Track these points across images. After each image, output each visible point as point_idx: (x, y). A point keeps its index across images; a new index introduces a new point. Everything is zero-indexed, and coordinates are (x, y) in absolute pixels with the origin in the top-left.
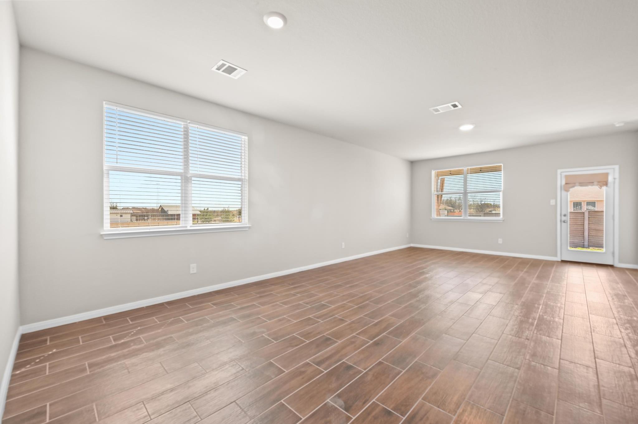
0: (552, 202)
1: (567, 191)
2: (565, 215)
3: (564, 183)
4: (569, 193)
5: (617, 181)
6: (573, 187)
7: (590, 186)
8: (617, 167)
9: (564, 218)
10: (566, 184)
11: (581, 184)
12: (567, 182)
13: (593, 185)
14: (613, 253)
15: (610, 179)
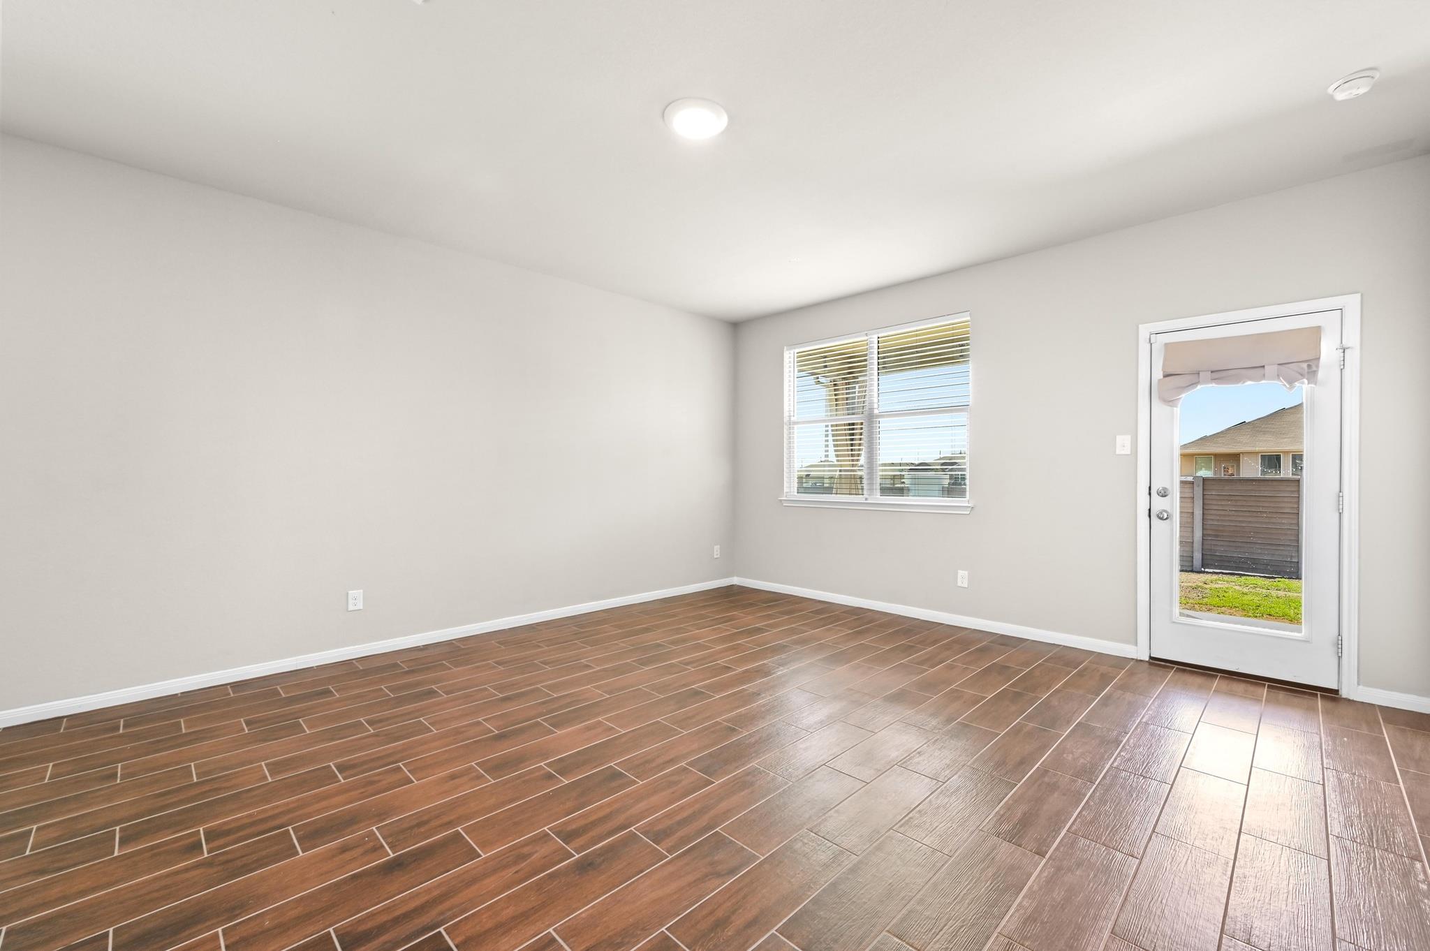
0: (1123, 444)
1: (1169, 402)
2: (1163, 494)
3: (1158, 374)
4: (1177, 410)
5: (1353, 358)
6: (1193, 384)
7: (1249, 383)
8: (1352, 303)
9: (1159, 504)
10: (1166, 376)
11: (1216, 375)
12: (1170, 371)
13: (1263, 377)
14: (1339, 645)
15: (1328, 350)
